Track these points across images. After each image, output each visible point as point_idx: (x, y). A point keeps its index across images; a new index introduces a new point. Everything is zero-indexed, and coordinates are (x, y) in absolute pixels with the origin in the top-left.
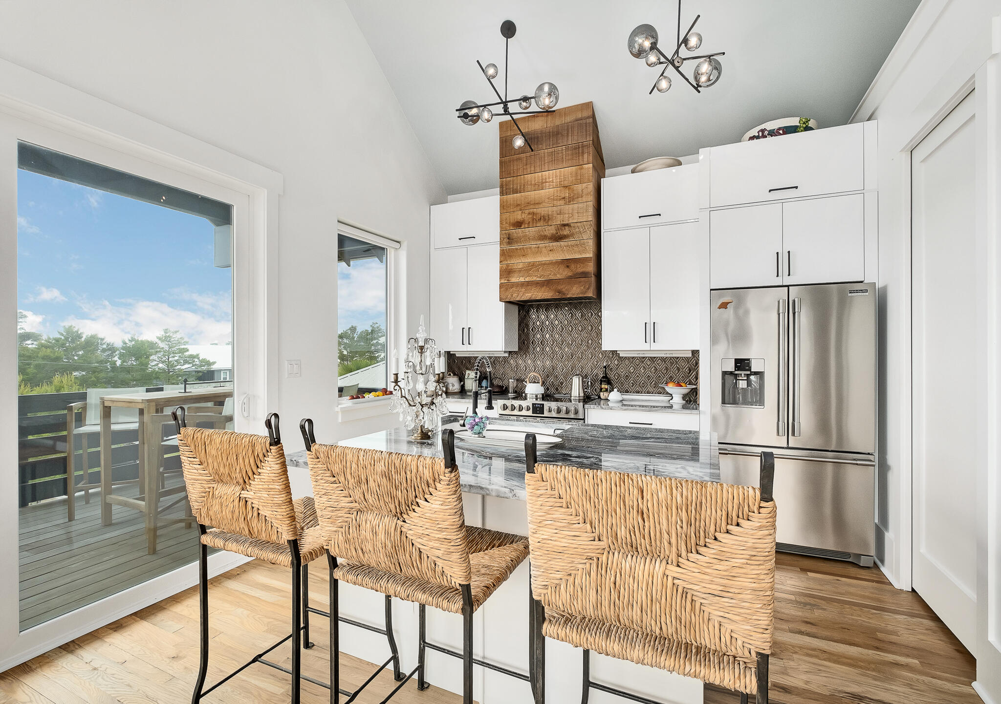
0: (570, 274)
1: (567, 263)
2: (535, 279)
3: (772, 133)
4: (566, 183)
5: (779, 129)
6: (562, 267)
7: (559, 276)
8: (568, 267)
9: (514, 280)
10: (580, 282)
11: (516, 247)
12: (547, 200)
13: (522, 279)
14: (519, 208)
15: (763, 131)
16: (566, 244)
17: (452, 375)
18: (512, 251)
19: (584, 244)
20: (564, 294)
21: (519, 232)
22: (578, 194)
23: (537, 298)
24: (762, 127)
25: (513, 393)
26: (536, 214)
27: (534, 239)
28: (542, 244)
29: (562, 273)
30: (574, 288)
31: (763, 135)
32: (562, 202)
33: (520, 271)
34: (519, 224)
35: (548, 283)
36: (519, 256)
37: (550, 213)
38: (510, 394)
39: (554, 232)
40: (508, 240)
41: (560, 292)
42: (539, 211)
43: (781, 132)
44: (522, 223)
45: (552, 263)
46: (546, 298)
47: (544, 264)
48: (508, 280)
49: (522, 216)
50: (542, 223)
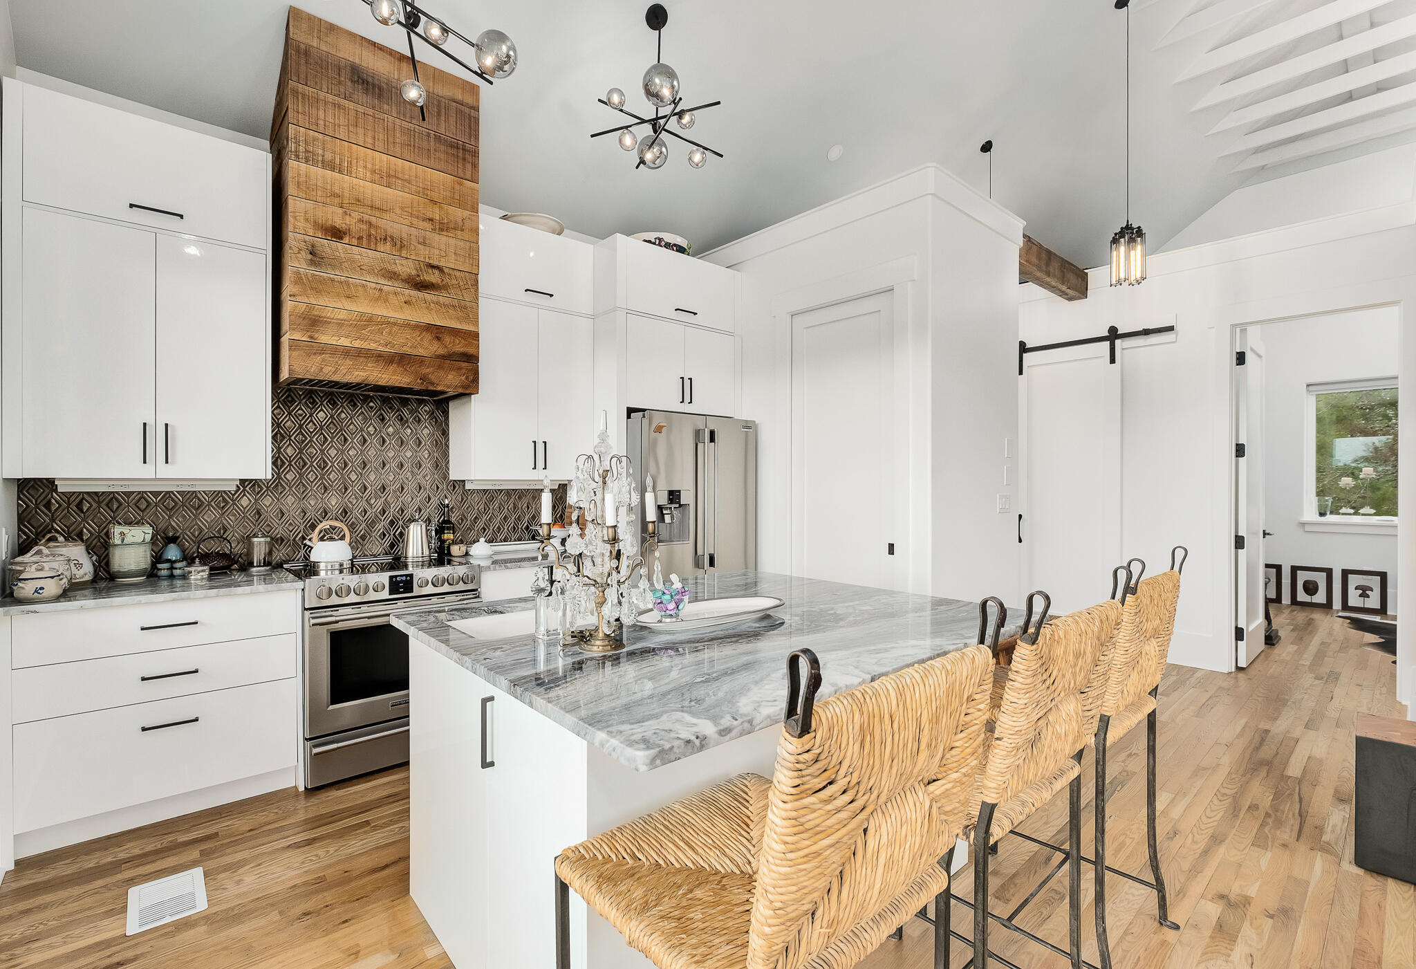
0: (441, 351)
1: (437, 332)
2: (373, 346)
3: (668, 246)
4: (435, 196)
5: (675, 245)
6: (428, 336)
7: (421, 352)
8: (438, 338)
9: (325, 338)
10: (460, 369)
11: (332, 276)
12: (398, 211)
13: (345, 342)
14: (337, 201)
15: (660, 240)
16: (435, 299)
17: (61, 539)
18: (322, 281)
19: (466, 308)
20: (432, 384)
21: (338, 248)
22: (456, 223)
23: (380, 383)
24: (661, 235)
25: (264, 565)
26: (377, 227)
27: (371, 271)
28: (388, 286)
29: (427, 348)
30: (450, 377)
31: (659, 242)
32: (428, 225)
33: (341, 324)
34: (336, 234)
35: (401, 360)
36: (338, 295)
37: (404, 236)
38: (254, 569)
39: (414, 272)
40: (310, 257)
41: (424, 378)
42: (381, 223)
43: (675, 248)
44: (345, 234)
45: (407, 325)
46: (397, 385)
47: (395, 324)
48: (311, 337)
49: (343, 219)
50: (388, 247)
